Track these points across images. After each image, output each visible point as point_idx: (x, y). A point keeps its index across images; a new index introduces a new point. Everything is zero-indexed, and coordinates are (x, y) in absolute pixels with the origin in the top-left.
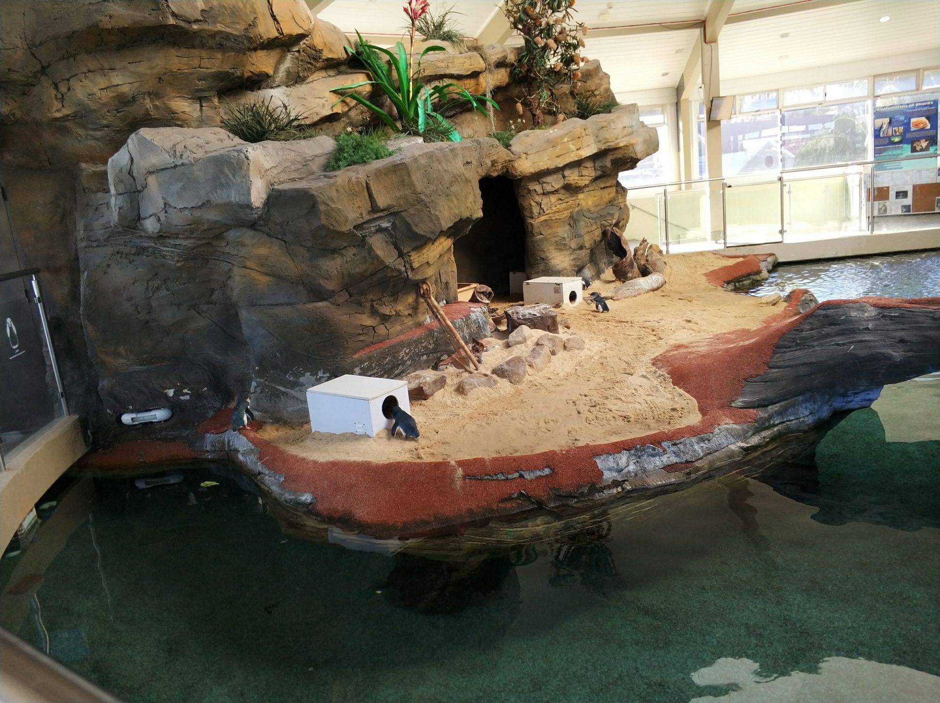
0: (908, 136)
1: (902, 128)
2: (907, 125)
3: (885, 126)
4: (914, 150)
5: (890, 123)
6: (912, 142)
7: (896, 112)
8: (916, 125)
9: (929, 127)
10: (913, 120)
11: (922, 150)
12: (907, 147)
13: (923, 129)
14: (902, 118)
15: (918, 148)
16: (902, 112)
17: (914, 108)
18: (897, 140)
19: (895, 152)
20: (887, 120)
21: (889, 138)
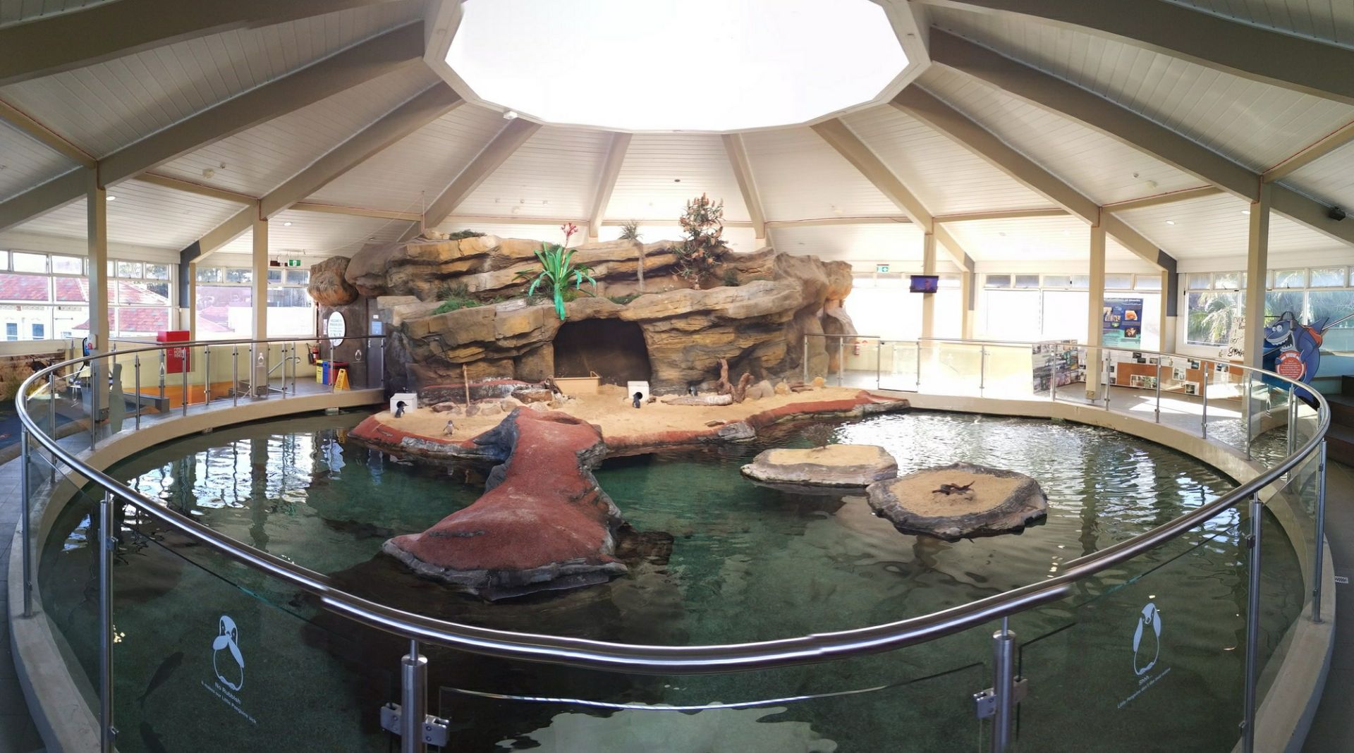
0: (1124, 323)
1: (1119, 317)
2: (1123, 315)
3: (1109, 313)
4: (1126, 335)
5: (1112, 311)
6: (1126, 328)
7: (1116, 304)
8: (1129, 316)
9: (1136, 319)
10: (1127, 312)
11: (1131, 336)
12: (1122, 332)
13: (1132, 320)
14: (1120, 309)
15: (1129, 334)
16: (1122, 306)
17: (1128, 302)
18: (1116, 325)
19: (1115, 335)
20: (1110, 309)
21: (1111, 322)
